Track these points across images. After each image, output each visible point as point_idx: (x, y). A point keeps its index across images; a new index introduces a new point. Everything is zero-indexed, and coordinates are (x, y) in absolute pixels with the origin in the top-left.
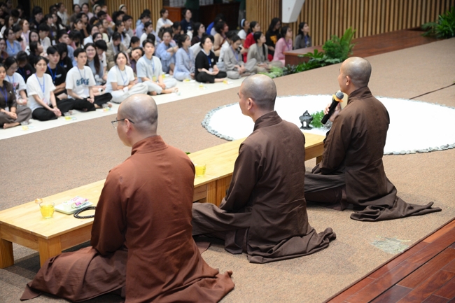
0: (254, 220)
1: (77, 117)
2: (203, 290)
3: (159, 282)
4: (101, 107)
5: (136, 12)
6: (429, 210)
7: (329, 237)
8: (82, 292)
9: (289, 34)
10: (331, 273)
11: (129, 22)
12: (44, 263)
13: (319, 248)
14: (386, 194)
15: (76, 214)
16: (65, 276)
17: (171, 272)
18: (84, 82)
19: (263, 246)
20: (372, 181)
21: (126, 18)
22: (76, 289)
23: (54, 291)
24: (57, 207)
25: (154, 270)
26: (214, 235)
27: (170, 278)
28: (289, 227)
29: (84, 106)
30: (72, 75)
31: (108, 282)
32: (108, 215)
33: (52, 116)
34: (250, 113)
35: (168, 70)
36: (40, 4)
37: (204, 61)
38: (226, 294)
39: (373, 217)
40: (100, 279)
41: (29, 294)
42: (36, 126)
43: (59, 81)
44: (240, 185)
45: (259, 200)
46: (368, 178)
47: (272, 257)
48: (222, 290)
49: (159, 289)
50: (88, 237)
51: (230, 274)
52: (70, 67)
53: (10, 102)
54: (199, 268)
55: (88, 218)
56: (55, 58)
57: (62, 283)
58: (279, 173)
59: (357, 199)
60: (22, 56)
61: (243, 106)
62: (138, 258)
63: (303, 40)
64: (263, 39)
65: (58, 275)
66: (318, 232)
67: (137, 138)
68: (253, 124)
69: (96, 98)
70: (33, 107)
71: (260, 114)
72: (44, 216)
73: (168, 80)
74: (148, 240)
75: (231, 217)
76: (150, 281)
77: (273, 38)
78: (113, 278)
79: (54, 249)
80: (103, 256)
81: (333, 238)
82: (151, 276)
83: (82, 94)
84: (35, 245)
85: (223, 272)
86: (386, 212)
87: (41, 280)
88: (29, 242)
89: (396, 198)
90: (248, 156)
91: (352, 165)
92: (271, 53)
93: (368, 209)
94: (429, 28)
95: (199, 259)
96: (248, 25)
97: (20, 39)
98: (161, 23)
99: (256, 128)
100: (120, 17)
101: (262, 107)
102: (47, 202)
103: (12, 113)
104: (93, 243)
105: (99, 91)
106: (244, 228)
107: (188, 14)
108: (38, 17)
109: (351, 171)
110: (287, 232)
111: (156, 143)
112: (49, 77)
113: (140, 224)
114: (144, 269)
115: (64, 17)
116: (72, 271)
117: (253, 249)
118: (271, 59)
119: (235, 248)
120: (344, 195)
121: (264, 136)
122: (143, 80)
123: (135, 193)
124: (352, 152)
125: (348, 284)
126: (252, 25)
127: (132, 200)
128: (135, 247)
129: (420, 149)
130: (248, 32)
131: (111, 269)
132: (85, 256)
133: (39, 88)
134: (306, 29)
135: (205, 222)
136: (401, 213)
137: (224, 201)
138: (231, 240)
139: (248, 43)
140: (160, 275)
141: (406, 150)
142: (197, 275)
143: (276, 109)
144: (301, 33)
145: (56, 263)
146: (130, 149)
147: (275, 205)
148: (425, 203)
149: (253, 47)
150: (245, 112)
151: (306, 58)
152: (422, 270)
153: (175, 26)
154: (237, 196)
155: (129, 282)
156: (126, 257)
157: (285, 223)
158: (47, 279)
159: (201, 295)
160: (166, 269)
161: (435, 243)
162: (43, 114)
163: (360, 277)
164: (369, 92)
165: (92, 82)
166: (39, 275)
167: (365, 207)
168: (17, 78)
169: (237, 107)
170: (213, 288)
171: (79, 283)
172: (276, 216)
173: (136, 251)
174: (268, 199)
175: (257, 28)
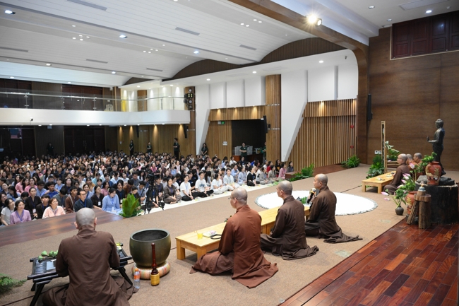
0: (284, 241)
1: (199, 200)
2: (266, 270)
3: (248, 267)
4: (209, 195)
5: (221, 157)
6: (357, 239)
7: (316, 249)
8: (215, 270)
9: (285, 166)
10: (319, 265)
11: (219, 162)
12: (199, 258)
13: (312, 254)
14: (338, 232)
15: (212, 237)
16: (208, 263)
17: (252, 263)
18: (202, 185)
19: (289, 253)
20: (331, 226)
21: (218, 160)
22: (213, 269)
23: (204, 270)
24: (204, 235)
25: (245, 261)
26: (268, 248)
27: (252, 265)
28: (299, 245)
29: (202, 195)
30: (198, 182)
31: (226, 266)
32: (227, 238)
33: (190, 199)
34: (282, 196)
35: (235, 181)
36: (183, 155)
37: (251, 177)
38: (275, 273)
39: (333, 241)
40: (223, 265)
41: (193, 271)
42: (183, 203)
43: (193, 185)
44: (278, 226)
45: (286, 232)
46: (330, 224)
47: (293, 257)
48: (274, 271)
49: (248, 270)
50: (217, 247)
51: (276, 264)
52: (197, 179)
53: (173, 194)
54: (263, 261)
55: (218, 239)
56: (191, 175)
57: (207, 266)
58: (295, 221)
59: (325, 233)
60: (178, 175)
61: (279, 194)
62: (239, 256)
63: (290, 169)
64: (274, 168)
65: (205, 263)
66: (311, 247)
67: (239, 206)
68: (283, 201)
69: (207, 192)
70: (182, 195)
71: (286, 197)
72: (199, 238)
73: (236, 185)
74: (244, 248)
75: (274, 240)
76: (244, 266)
77: (278, 168)
78: (228, 264)
79: (204, 252)
80: (224, 255)
81: (318, 250)
82: (244, 264)
83: (201, 190)
84: (195, 250)
85: (273, 263)
86: (339, 240)
87: (198, 265)
88: (193, 249)
89: (342, 234)
90: (281, 214)
91: (322, 218)
92: (278, 174)
93: (331, 238)
94: (344, 164)
95: (263, 257)
96: (267, 163)
97: (175, 168)
98: (231, 162)
99: (284, 202)
100: (215, 160)
101: (287, 194)
102: (200, 232)
103: (174, 198)
104: (219, 250)
105: (208, 189)
106: (280, 245)
107: (243, 159)
108: (183, 160)
109: (322, 221)
110: (298, 247)
111: (247, 208)
112: (189, 183)
113: (240, 241)
114: (241, 261)
115: (193, 160)
116: (211, 261)
117: (284, 254)
118: (278, 176)
119: (277, 254)
120: (320, 232)
121: (288, 206)
122: (226, 185)
123: (239, 228)
124: (322, 213)
125: (327, 270)
126: (270, 163)
127: (237, 231)
128: (238, 251)
129: (349, 213)
130: (268, 165)
131: (228, 261)
132: (216, 255)
133: (185, 188)
134: (291, 164)
135: (263, 242)
136: (345, 240)
137: (271, 233)
138: (274, 250)
139: (268, 170)
140: (248, 264)
141: (343, 214)
142: (263, 264)
143: (292, 194)
144: (290, 166)
145: (204, 258)
146: (236, 210)
147: (293, 235)
148: (355, 236)
149: (270, 171)
150: (279, 196)
151: (294, 176)
152: (359, 265)
153: (238, 163)
154: (277, 230)
155: (235, 266)
156: (234, 255)
157: (297, 243)
158: (201, 264)
159: (265, 272)
160: (250, 261)
161: (362, 253)
162: (186, 198)
163: (332, 267)
164: (328, 188)
165: (206, 185)
166: (197, 262)
167: (329, 237)
168: (176, 184)
169: (276, 194)
170: (270, 270)
171: (214, 266)
172: (294, 240)
173: (238, 253)
174: (290, 232)
175: (272, 164)
